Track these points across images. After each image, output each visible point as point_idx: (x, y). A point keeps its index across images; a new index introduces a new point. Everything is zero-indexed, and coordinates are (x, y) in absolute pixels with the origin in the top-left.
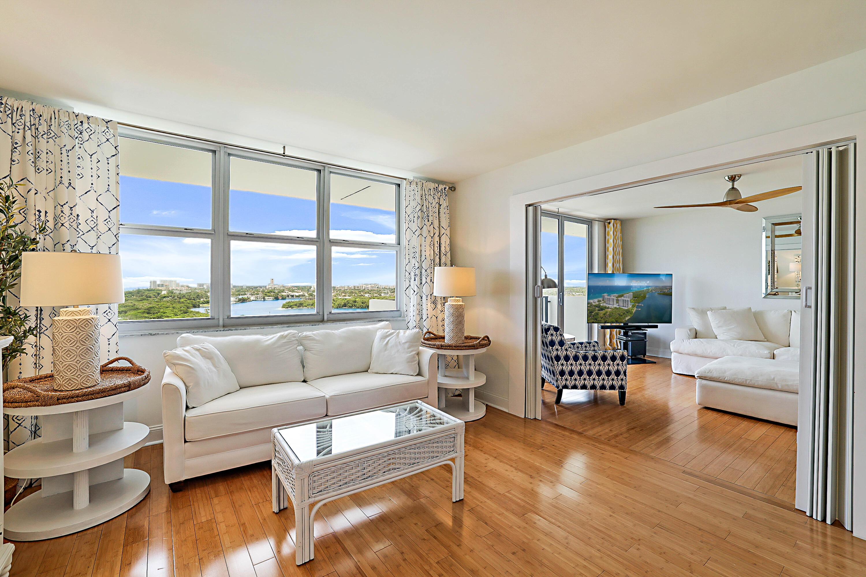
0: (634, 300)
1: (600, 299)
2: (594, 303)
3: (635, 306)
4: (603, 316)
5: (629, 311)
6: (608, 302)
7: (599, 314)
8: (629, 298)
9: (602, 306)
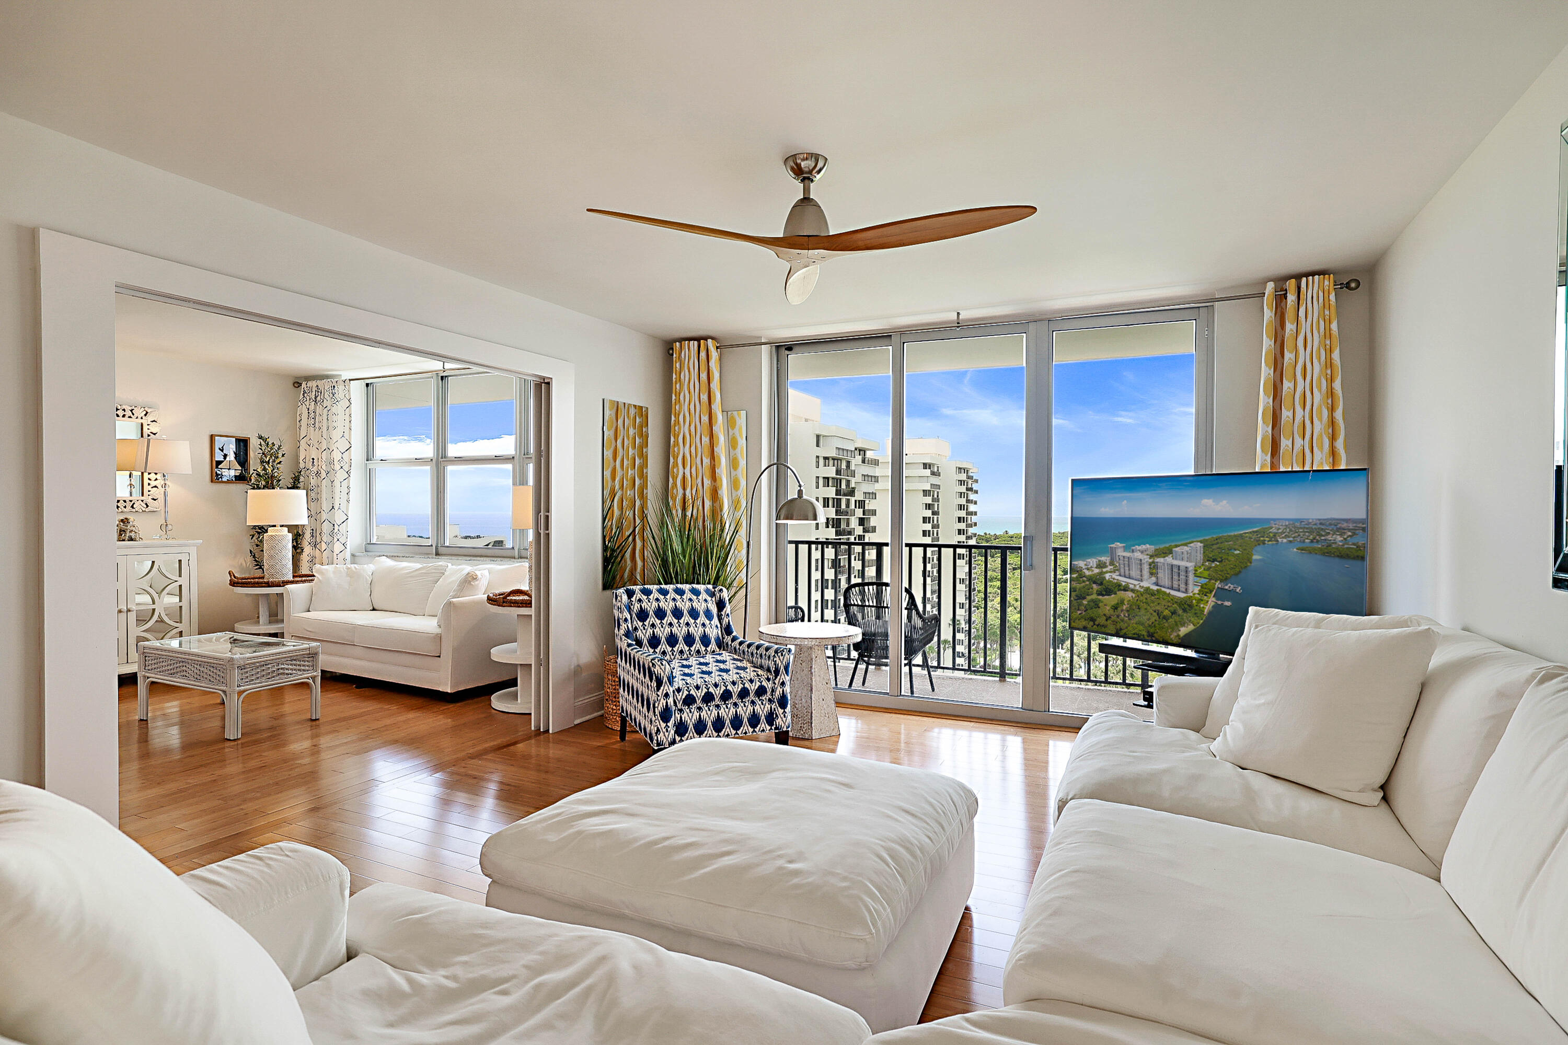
0: (1209, 569)
1: (1103, 559)
2: (1088, 569)
3: (1211, 592)
4: (1112, 612)
5: (1191, 606)
6: (1127, 568)
7: (1100, 604)
8: (1189, 560)
9: (1109, 581)
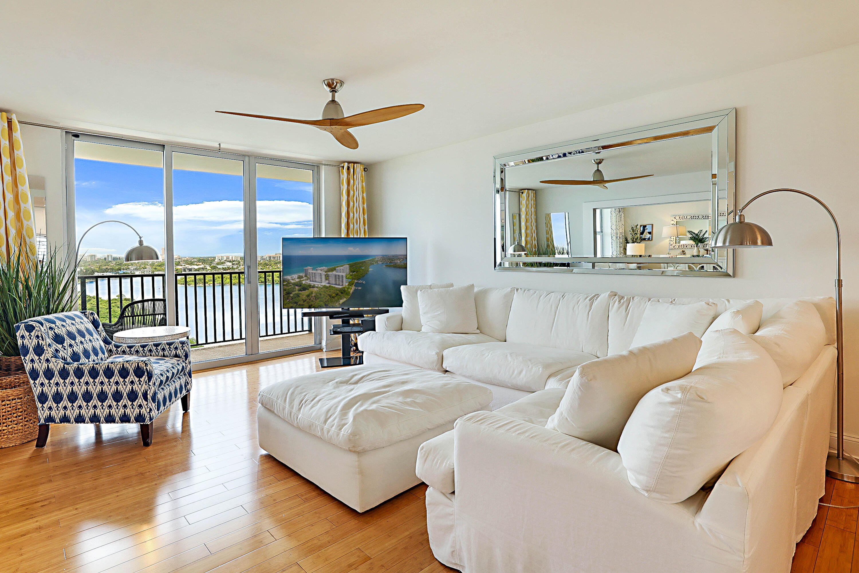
0: (352, 275)
1: (301, 274)
2: (293, 280)
3: (353, 284)
4: (306, 298)
5: (344, 291)
6: (314, 278)
7: (300, 295)
8: (343, 272)
9: (305, 284)
